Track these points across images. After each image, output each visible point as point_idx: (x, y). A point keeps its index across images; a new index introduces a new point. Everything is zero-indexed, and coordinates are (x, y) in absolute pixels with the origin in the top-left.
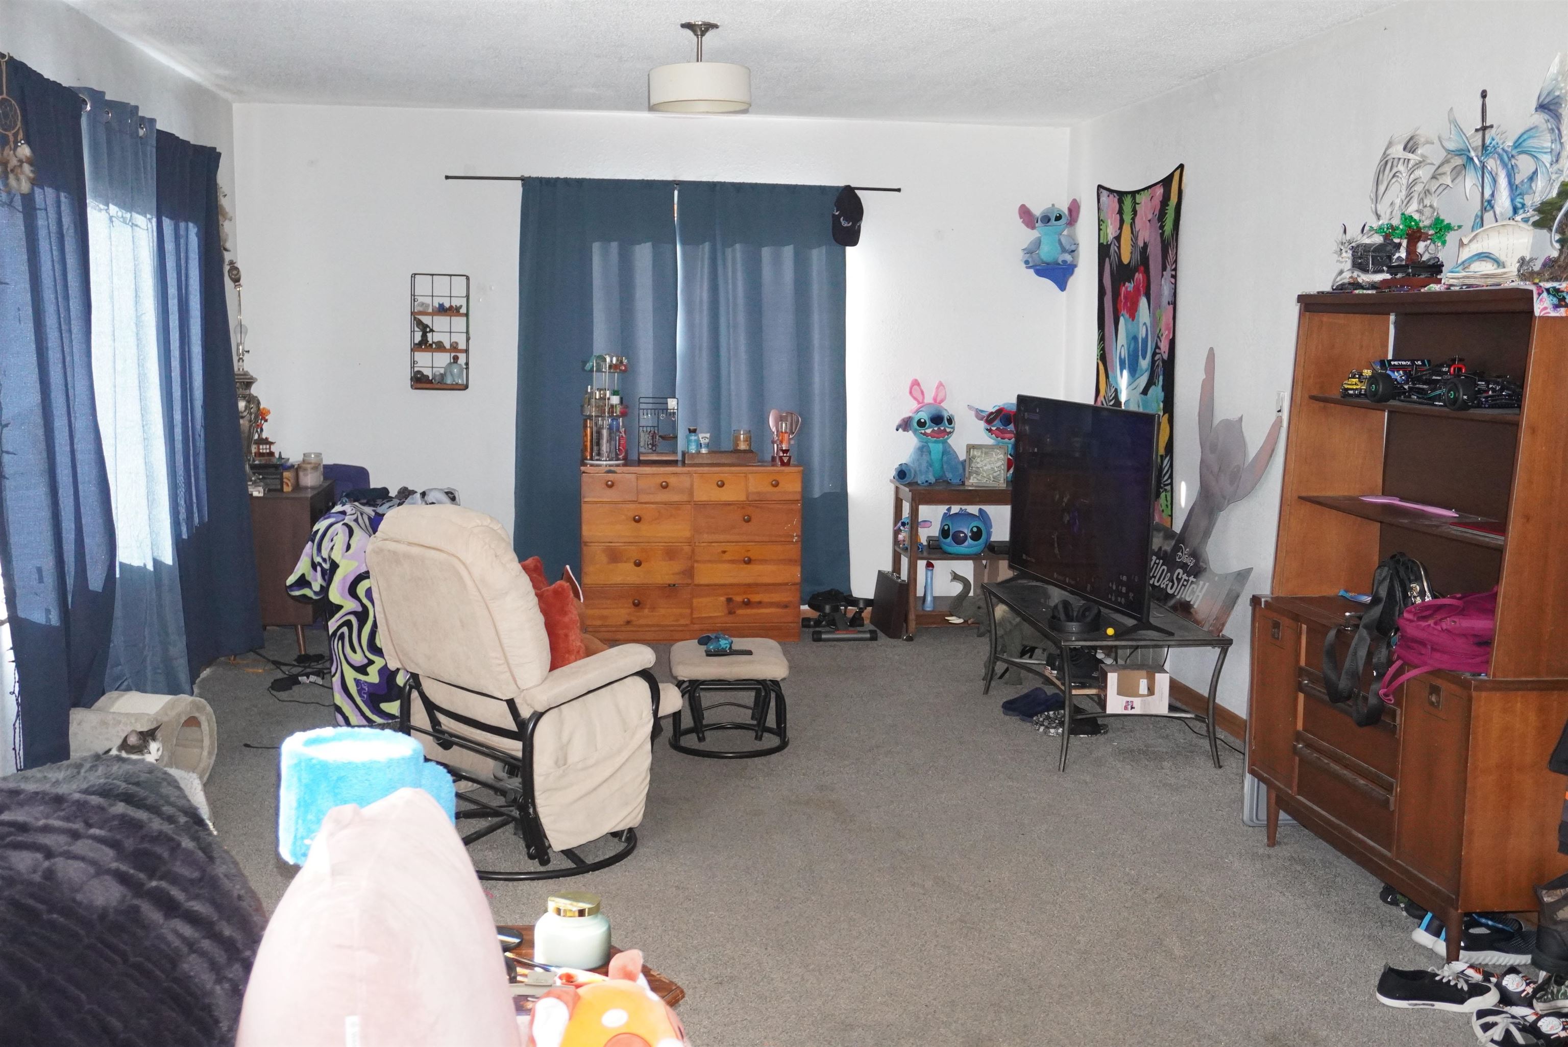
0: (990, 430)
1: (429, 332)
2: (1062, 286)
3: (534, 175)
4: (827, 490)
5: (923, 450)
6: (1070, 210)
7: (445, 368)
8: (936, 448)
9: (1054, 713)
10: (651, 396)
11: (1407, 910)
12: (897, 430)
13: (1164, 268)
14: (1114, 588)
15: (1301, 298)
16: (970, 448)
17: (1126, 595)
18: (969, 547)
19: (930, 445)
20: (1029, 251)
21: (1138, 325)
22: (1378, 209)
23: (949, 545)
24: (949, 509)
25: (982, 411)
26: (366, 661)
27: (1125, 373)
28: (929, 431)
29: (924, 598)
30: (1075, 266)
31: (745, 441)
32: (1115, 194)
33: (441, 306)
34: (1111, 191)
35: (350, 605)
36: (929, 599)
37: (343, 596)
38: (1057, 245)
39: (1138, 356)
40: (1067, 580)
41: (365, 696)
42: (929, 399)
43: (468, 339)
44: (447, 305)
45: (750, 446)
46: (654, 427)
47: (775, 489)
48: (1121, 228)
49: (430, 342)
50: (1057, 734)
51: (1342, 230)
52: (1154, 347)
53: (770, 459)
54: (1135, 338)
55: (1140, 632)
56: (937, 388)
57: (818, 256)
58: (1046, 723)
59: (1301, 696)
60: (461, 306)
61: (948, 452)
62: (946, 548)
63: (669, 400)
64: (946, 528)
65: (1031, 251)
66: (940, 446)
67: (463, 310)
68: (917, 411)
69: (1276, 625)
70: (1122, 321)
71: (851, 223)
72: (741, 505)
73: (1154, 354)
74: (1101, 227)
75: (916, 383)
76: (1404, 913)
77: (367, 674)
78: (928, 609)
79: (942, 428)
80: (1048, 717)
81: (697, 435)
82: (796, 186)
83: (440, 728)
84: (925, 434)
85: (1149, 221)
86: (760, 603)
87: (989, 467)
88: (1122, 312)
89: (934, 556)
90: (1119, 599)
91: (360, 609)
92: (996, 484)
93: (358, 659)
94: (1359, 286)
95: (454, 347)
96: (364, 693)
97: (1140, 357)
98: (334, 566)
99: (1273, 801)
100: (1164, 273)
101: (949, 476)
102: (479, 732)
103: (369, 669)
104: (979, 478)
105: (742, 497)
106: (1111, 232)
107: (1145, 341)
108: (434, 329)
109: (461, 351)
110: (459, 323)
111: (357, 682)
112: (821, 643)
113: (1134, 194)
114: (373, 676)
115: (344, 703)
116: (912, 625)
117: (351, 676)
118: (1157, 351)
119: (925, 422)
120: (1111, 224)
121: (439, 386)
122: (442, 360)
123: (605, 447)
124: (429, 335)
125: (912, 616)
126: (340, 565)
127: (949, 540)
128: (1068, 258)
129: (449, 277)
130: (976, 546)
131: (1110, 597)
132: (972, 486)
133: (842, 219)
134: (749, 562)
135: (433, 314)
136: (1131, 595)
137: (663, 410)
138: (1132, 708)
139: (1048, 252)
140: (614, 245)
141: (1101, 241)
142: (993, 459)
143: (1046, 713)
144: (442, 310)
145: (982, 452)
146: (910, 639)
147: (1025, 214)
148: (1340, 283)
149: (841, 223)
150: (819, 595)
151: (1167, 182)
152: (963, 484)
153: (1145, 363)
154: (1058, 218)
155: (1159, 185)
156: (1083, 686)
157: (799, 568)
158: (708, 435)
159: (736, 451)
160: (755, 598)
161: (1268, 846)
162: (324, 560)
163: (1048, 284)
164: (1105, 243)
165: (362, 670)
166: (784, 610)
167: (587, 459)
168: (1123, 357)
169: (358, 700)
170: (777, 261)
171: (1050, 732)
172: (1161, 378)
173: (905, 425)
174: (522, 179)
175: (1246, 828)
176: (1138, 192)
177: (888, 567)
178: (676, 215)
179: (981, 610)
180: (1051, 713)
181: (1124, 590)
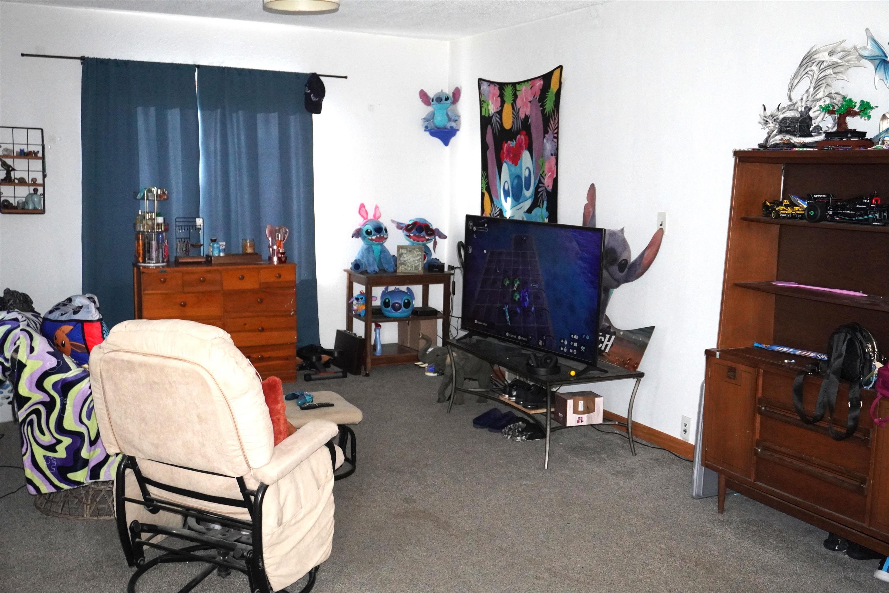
0: (409, 236)
1: (12, 170)
2: (446, 143)
3: (91, 56)
4: (303, 278)
5: (369, 250)
6: (454, 94)
7: (26, 198)
8: (377, 248)
9: (513, 426)
10: (182, 216)
11: (847, 553)
12: (353, 237)
13: (546, 132)
14: (566, 343)
15: (736, 153)
16: (399, 248)
17: (578, 349)
18: (403, 312)
19: (374, 247)
20: (426, 120)
21: (521, 170)
22: (791, 95)
23: (389, 312)
24: (387, 289)
25: (402, 224)
26: (54, 441)
27: (509, 199)
28: (374, 237)
29: (375, 346)
30: (458, 130)
31: (250, 246)
32: (496, 84)
33: (22, 151)
34: (490, 83)
35: (38, 396)
36: (379, 347)
37: (30, 390)
38: (446, 116)
39: (522, 188)
40: (519, 337)
41: (54, 469)
42: (371, 216)
43: (44, 176)
44: (26, 150)
45: (254, 249)
46: (187, 238)
47: (278, 280)
48: (502, 106)
49: (13, 178)
50: (522, 440)
51: (763, 108)
52: (537, 182)
53: (267, 258)
54: (519, 177)
55: (591, 372)
56: (375, 209)
57: (294, 121)
58: (511, 433)
59: (758, 417)
60: (38, 152)
61: (384, 251)
62: (388, 314)
63: (197, 220)
64: (387, 301)
65: (429, 119)
66: (379, 247)
67: (40, 155)
68: (365, 224)
69: (732, 370)
70: (505, 167)
71: (318, 99)
72: (253, 291)
73: (537, 188)
74: (482, 105)
75: (362, 206)
76: (846, 556)
77: (55, 451)
78: (378, 355)
79: (382, 236)
80: (510, 429)
81: (217, 244)
82: (279, 73)
83: (150, 497)
84: (372, 240)
85: (530, 102)
86: (270, 357)
87: (412, 260)
88: (505, 160)
89: (381, 320)
90: (571, 351)
91: (48, 399)
92: (416, 271)
93: (47, 439)
94: (794, 146)
95: (34, 182)
96: (54, 467)
97: (524, 189)
98: (22, 366)
99: (723, 483)
100: (546, 135)
101: (386, 266)
102: (194, 500)
103: (57, 448)
104: (406, 267)
105: (256, 286)
106: (492, 108)
107: (528, 179)
108: (15, 168)
109: (39, 185)
110: (36, 165)
111: (47, 458)
112: (312, 382)
113: (514, 85)
114: (61, 453)
115: (35, 476)
116: (369, 365)
117: (40, 454)
118: (541, 185)
119: (371, 232)
120: (492, 103)
121: (22, 211)
122: (22, 192)
123: (154, 254)
124: (12, 173)
125: (369, 360)
126: (27, 364)
127: (390, 308)
128: (453, 124)
129: (26, 130)
130: (406, 312)
131: (562, 349)
132: (401, 273)
133: (312, 95)
134: (263, 330)
135: (13, 157)
136: (583, 348)
137: (193, 226)
138: (582, 421)
139: (440, 120)
140: (152, 110)
141: (483, 114)
142: (414, 255)
143: (509, 426)
144: (23, 154)
145: (407, 251)
146: (367, 375)
147: (424, 96)
148: (773, 143)
149: (311, 98)
150: (303, 348)
151: (547, 78)
152: (395, 271)
153: (528, 193)
154: (447, 99)
155: (539, 79)
156: (537, 408)
157: (295, 332)
158: (224, 243)
159: (245, 254)
160: (266, 355)
161: (719, 512)
162: (7, 360)
163: (437, 141)
164: (487, 115)
165: (52, 448)
166: (287, 362)
167: (139, 262)
168: (506, 188)
169: (48, 473)
170: (267, 122)
171: (517, 439)
172: (545, 203)
173: (357, 234)
174: (83, 59)
175: (695, 501)
176: (519, 83)
177: (343, 327)
178: (196, 89)
179: (439, 357)
180: (512, 425)
181: (576, 344)
